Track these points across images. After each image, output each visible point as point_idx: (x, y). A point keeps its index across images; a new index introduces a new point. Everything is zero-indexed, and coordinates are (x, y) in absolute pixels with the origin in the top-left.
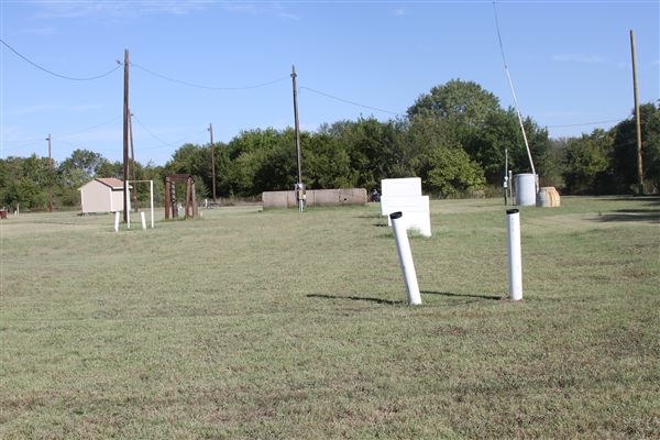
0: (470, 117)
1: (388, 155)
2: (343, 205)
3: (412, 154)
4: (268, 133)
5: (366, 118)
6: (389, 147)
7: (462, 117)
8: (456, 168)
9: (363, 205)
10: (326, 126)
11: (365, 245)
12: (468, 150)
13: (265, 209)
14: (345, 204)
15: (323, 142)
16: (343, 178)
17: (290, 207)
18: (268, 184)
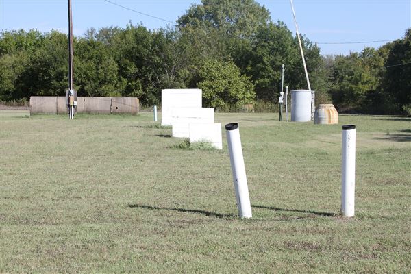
0: (241, 29)
1: (158, 65)
2: (114, 113)
3: (182, 64)
4: (31, 35)
5: (135, 25)
6: (159, 56)
7: (232, 29)
8: (226, 81)
9: (134, 114)
10: (93, 31)
11: (159, 155)
12: (238, 64)
13: (33, 114)
14: (116, 113)
15: (90, 48)
16: (110, 86)
17: (59, 113)
18: (31, 89)
